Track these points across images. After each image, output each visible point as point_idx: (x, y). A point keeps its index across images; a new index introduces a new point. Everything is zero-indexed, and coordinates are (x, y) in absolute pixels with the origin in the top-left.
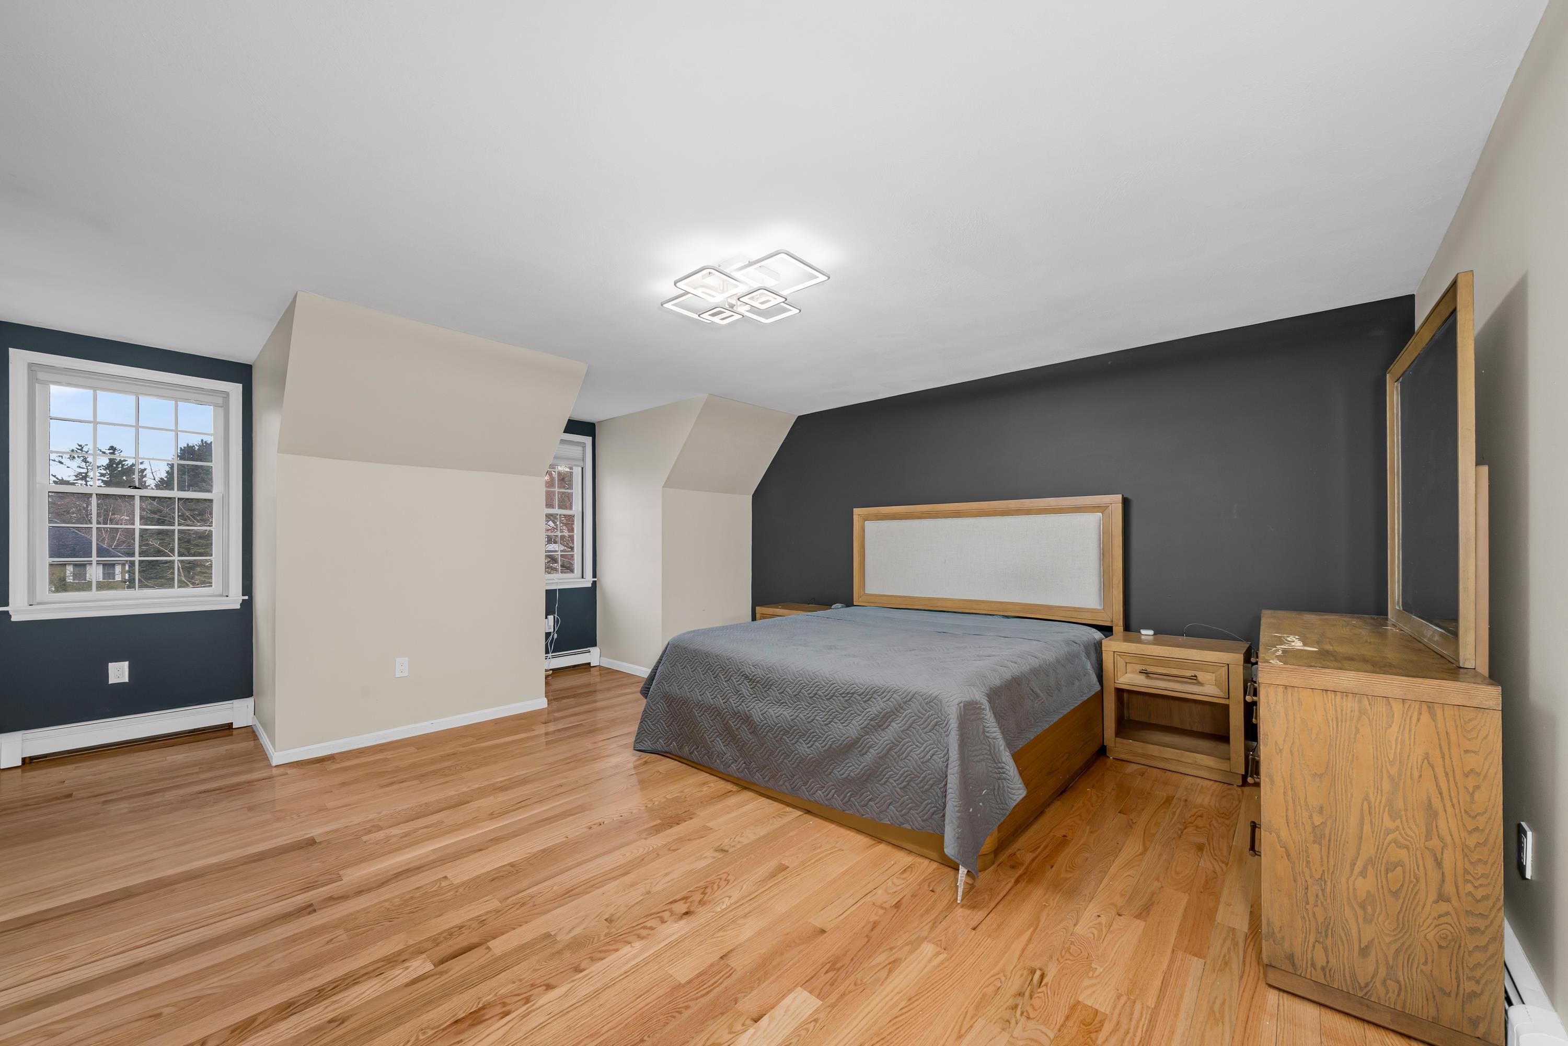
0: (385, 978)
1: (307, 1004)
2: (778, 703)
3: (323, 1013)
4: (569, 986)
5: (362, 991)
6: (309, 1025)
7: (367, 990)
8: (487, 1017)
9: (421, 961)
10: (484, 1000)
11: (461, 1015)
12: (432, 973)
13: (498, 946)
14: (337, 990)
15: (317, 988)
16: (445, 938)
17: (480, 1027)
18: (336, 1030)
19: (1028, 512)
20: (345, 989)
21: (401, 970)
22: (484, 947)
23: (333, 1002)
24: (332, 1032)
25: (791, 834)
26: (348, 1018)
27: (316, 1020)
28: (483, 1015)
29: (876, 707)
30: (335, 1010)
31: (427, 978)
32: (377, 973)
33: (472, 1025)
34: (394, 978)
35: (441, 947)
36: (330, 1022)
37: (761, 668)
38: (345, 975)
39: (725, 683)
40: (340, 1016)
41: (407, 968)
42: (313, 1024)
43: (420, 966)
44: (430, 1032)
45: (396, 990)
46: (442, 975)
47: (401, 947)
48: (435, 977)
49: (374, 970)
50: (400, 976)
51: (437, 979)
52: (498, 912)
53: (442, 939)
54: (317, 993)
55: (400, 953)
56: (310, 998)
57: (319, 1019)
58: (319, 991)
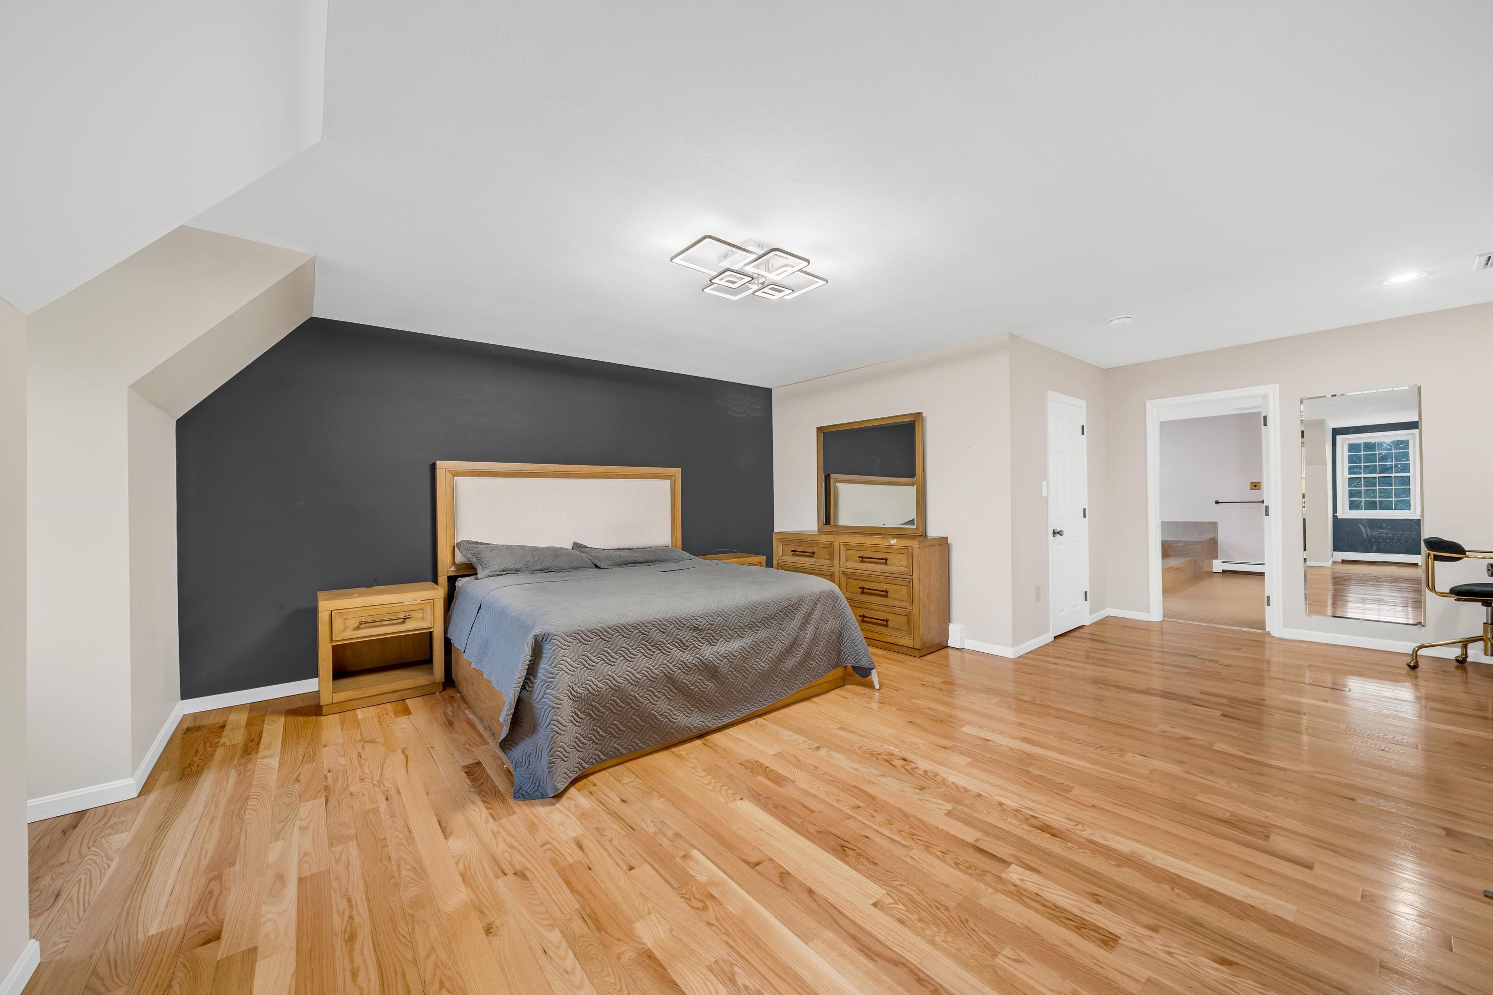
0: (1041, 890)
1: (1096, 929)
2: (731, 639)
3: (1098, 913)
4: (996, 797)
5: (1061, 898)
6: (1112, 915)
7: (1059, 895)
8: (1041, 824)
9: (1010, 874)
10: (1028, 829)
11: (1047, 835)
12: (1018, 863)
13: (970, 835)
14: (1070, 917)
15: (1078, 933)
16: (976, 869)
17: (1051, 824)
18: (1103, 895)
19: (625, 476)
20: (1066, 911)
21: (1027, 883)
22: (977, 844)
23: (1083, 911)
24: (1105, 896)
25: (795, 724)
26: (1089, 893)
27: (1105, 913)
28: (1040, 825)
29: (805, 608)
30: (1088, 906)
31: (1025, 864)
32: (1038, 898)
33: (1052, 828)
34: (1037, 884)
35: (986, 867)
36: (1099, 903)
37: (708, 615)
38: (1051, 920)
39: (669, 646)
40: (1092, 899)
41: (1022, 880)
42: (1109, 913)
43: (1015, 874)
44: (1070, 845)
45: (1047, 877)
46: (1018, 857)
47: (1001, 896)
48: (1023, 860)
49: (1036, 901)
50: (1031, 881)
51: (1024, 858)
52: (928, 847)
53: (978, 871)
54: (1082, 929)
55: (1008, 893)
56: (1089, 931)
57: (1103, 912)
58: (1080, 930)
